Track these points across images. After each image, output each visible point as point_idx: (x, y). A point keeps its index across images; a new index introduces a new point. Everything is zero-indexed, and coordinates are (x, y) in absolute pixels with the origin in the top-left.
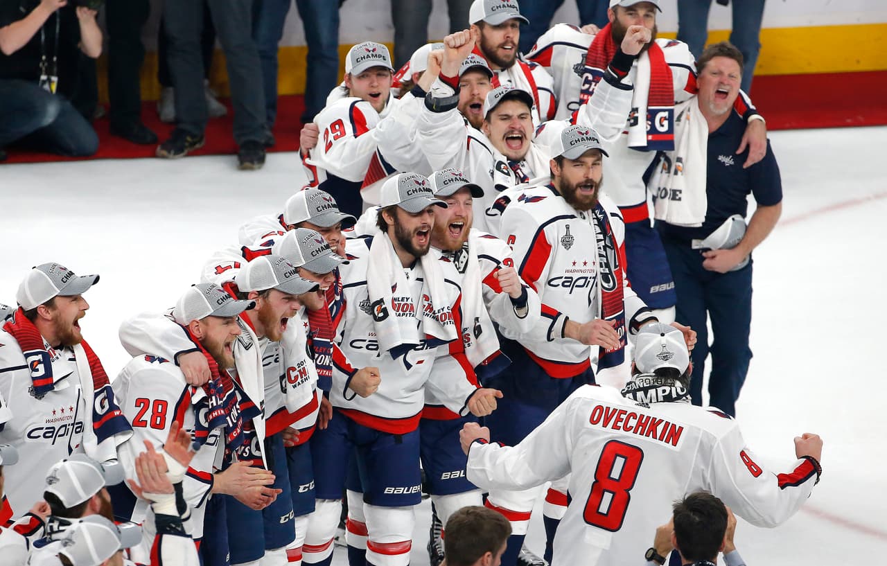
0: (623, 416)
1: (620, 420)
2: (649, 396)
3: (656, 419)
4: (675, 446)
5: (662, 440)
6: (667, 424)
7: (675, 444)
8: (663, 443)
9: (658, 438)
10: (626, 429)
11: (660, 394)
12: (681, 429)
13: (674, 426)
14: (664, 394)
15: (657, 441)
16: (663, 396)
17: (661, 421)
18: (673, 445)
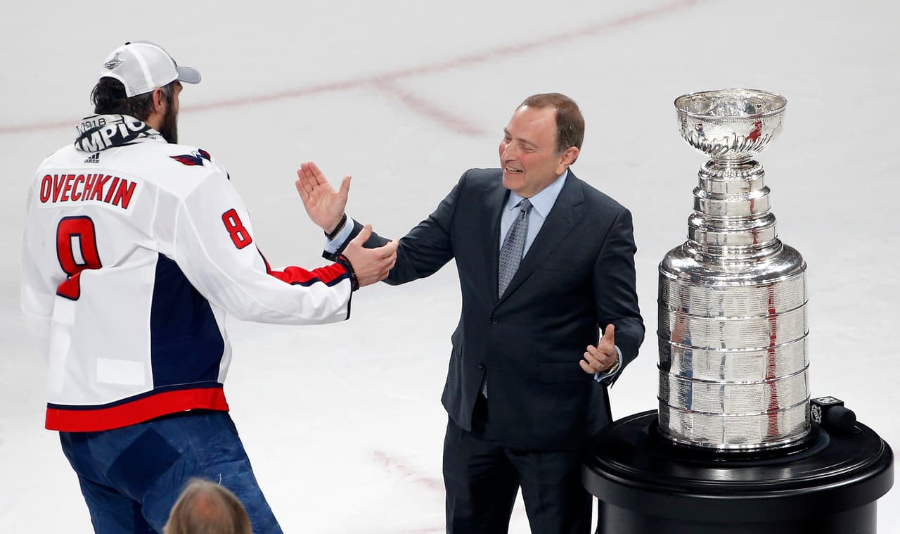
0: (72, 183)
1: (68, 188)
2: (93, 142)
3: (103, 175)
4: (126, 208)
5: (109, 202)
6: (116, 180)
7: (125, 206)
8: (110, 206)
9: (103, 199)
10: (75, 198)
11: (106, 137)
12: (134, 185)
13: (124, 182)
14: (110, 136)
15: (102, 204)
16: (110, 138)
17: (108, 177)
18: (123, 207)
